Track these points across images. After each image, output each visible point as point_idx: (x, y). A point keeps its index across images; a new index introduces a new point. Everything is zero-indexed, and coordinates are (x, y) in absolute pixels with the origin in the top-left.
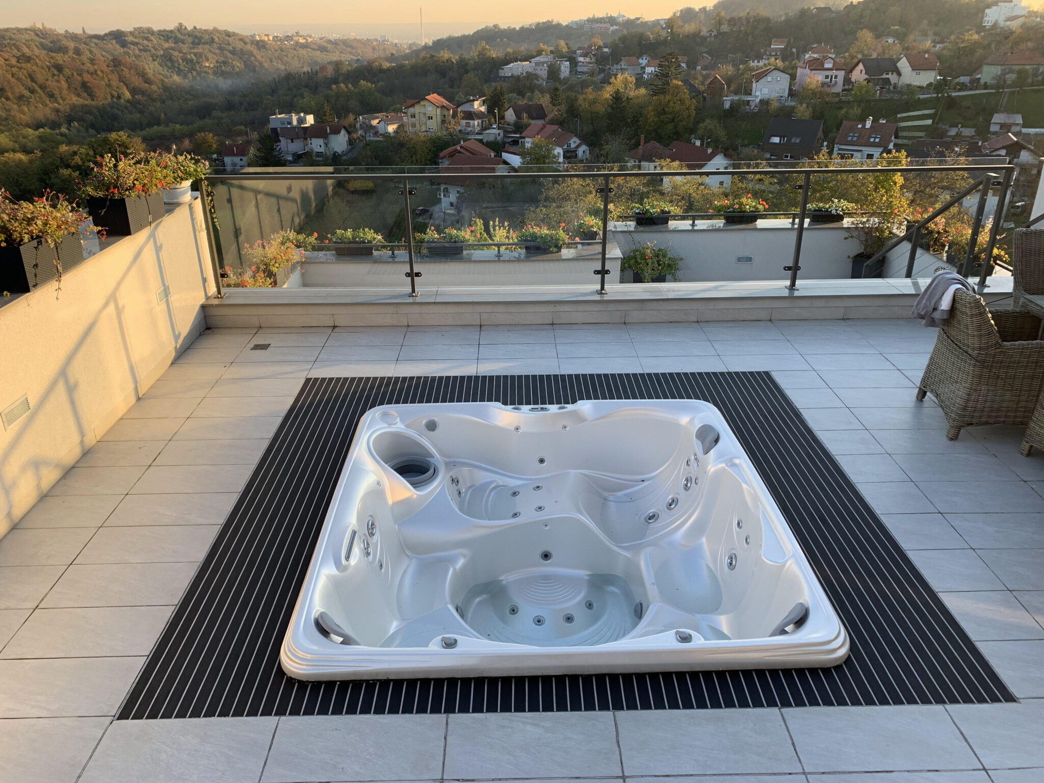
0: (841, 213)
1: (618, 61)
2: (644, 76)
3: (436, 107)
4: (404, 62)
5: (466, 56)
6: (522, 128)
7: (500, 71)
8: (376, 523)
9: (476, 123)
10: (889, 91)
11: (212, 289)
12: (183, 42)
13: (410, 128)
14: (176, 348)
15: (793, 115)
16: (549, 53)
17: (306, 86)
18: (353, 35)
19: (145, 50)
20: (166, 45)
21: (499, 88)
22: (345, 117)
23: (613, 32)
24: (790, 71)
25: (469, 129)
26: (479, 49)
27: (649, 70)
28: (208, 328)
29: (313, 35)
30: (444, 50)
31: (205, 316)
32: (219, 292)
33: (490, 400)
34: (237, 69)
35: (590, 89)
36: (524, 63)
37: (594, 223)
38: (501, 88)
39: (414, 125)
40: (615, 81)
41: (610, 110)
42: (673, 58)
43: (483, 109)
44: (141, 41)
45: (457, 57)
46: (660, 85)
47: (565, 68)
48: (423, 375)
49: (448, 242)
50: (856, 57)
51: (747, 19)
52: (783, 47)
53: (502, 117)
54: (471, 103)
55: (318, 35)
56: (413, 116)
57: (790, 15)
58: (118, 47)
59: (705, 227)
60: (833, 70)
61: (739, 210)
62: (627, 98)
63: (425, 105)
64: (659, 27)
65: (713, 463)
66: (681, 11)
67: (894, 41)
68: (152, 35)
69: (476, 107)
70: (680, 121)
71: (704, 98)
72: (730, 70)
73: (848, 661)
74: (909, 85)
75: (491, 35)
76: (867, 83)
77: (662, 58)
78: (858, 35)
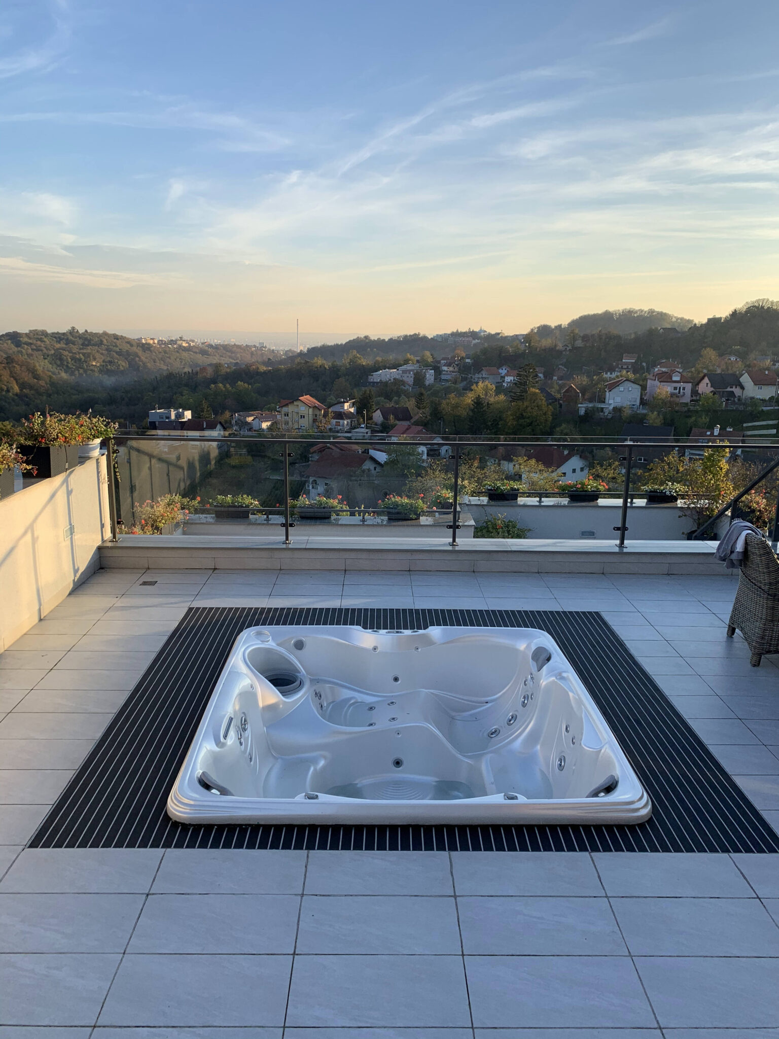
0: (675, 494)
1: (479, 371)
2: (504, 384)
3: (309, 408)
4: (280, 366)
5: (338, 363)
6: (389, 428)
7: (370, 377)
8: (248, 720)
9: (345, 422)
10: (734, 403)
11: (108, 535)
12: (74, 343)
13: (283, 425)
14: (74, 580)
15: (644, 421)
16: (415, 362)
17: (186, 385)
18: (233, 341)
19: (38, 349)
20: (58, 346)
21: (368, 392)
22: (221, 414)
23: (475, 345)
24: (641, 383)
25: (339, 428)
26: (351, 356)
27: (509, 379)
28: (102, 568)
29: (196, 340)
30: (318, 357)
31: (100, 557)
32: (114, 537)
33: (352, 624)
34: (122, 368)
35: (453, 395)
36: (392, 371)
37: (449, 495)
38: (370, 391)
39: (287, 423)
40: (476, 388)
41: (471, 414)
42: (531, 369)
43: (352, 410)
44: (35, 342)
45: (330, 364)
46: (518, 393)
47: (430, 375)
48: (293, 607)
49: (318, 508)
50: (702, 372)
51: (600, 336)
52: (634, 361)
53: (370, 418)
54: (342, 404)
55: (201, 340)
56: (287, 415)
57: (639, 333)
58: (13, 346)
59: (551, 504)
60: (681, 382)
61: (581, 490)
62: (488, 403)
63: (298, 405)
64: (518, 342)
65: (545, 678)
66: (539, 328)
67: (736, 359)
68: (45, 337)
69: (346, 408)
70: (538, 425)
71: (561, 406)
72: (584, 381)
73: (650, 821)
74: (752, 398)
75: (362, 345)
76: (713, 395)
77: (521, 368)
78: (702, 353)
